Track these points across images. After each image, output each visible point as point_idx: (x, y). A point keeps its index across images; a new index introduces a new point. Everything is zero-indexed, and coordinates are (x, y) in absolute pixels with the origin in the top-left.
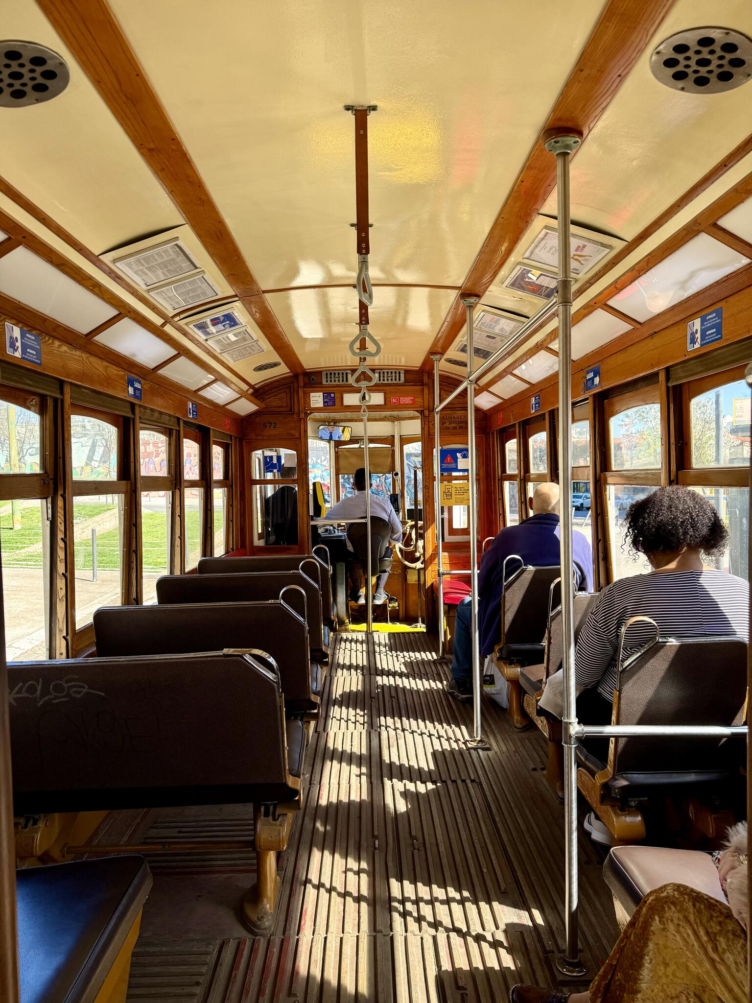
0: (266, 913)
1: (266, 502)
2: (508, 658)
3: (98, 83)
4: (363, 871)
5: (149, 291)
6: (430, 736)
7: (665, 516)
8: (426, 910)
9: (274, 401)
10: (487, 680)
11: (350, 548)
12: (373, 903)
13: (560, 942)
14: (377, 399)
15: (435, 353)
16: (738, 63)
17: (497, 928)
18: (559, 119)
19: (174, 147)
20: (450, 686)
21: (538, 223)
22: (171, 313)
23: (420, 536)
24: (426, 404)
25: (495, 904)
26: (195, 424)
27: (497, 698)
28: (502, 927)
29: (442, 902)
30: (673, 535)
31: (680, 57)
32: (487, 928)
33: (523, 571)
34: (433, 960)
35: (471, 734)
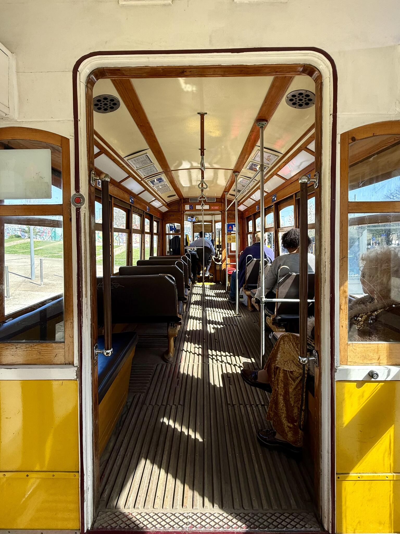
0: (170, 357)
1: (170, 241)
2: (248, 289)
3: (128, 106)
4: (200, 348)
5: (137, 170)
6: (222, 313)
7: (293, 237)
8: (219, 358)
9: (173, 208)
10: (241, 297)
11: (197, 257)
12: (203, 356)
13: (259, 367)
14: (207, 207)
15: (226, 192)
16: (310, 100)
17: (241, 363)
18: (260, 117)
19: (148, 125)
20: (229, 299)
21: (256, 148)
22: (143, 177)
23: (221, 254)
24: (223, 209)
25: (240, 357)
26: (149, 214)
27: (244, 303)
28: (242, 362)
29: (224, 356)
30: (295, 242)
31: (294, 98)
32: (237, 362)
33: (253, 260)
34: (221, 371)
35: (235, 313)
